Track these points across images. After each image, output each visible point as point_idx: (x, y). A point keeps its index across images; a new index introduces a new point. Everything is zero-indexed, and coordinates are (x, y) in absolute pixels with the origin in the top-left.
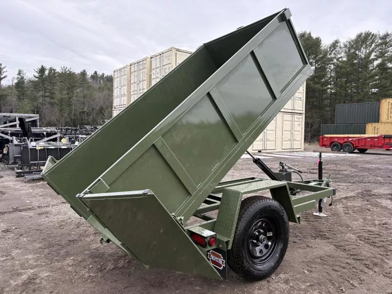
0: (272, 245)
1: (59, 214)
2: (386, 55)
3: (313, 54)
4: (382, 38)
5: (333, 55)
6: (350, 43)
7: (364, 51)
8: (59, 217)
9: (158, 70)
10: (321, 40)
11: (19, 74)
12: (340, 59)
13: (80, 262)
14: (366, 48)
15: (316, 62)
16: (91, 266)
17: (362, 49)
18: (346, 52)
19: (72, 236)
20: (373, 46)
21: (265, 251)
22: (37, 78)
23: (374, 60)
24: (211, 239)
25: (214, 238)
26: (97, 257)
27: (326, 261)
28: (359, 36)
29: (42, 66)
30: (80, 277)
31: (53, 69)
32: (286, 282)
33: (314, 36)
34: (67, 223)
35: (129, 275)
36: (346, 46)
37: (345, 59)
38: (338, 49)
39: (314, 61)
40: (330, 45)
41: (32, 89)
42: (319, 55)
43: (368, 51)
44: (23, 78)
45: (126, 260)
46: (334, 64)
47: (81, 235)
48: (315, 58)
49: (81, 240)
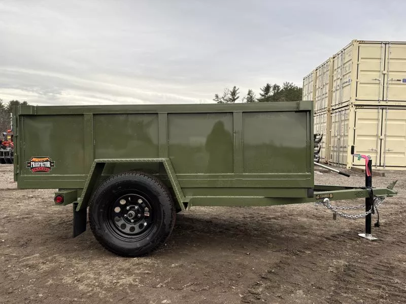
9: (339, 70)
11: (249, 94)
21: (137, 230)
22: (263, 96)
24: (58, 196)
29: (268, 84)
31: (277, 86)
44: (251, 97)
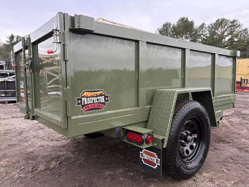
0: (196, 146)
1: (7, 125)
2: (234, 33)
3: (189, 31)
4: (232, 23)
5: (201, 33)
6: (211, 25)
7: (221, 30)
8: (7, 127)
10: (194, 23)
12: (206, 35)
13: (14, 163)
14: (222, 28)
15: (191, 37)
16: (23, 168)
17: (219, 29)
18: (209, 31)
19: (13, 141)
20: (226, 27)
21: (190, 152)
22: (9, 42)
23: (226, 36)
24: (148, 136)
25: (151, 135)
26: (31, 159)
27: (238, 161)
28: (218, 21)
29: (12, 35)
30: (10, 178)
31: (19, 37)
32: (211, 180)
33: (190, 20)
34: (11, 131)
35: (59, 176)
36: (209, 27)
37: (208, 35)
38: (204, 29)
39: (190, 36)
40: (199, 26)
41: (5, 50)
42: (192, 32)
43: (223, 30)
45: (58, 161)
46: (201, 38)
47: (21, 140)
48: (190, 34)
49: (20, 145)
